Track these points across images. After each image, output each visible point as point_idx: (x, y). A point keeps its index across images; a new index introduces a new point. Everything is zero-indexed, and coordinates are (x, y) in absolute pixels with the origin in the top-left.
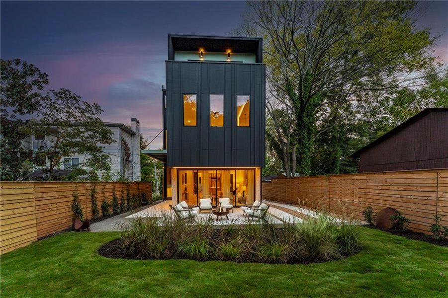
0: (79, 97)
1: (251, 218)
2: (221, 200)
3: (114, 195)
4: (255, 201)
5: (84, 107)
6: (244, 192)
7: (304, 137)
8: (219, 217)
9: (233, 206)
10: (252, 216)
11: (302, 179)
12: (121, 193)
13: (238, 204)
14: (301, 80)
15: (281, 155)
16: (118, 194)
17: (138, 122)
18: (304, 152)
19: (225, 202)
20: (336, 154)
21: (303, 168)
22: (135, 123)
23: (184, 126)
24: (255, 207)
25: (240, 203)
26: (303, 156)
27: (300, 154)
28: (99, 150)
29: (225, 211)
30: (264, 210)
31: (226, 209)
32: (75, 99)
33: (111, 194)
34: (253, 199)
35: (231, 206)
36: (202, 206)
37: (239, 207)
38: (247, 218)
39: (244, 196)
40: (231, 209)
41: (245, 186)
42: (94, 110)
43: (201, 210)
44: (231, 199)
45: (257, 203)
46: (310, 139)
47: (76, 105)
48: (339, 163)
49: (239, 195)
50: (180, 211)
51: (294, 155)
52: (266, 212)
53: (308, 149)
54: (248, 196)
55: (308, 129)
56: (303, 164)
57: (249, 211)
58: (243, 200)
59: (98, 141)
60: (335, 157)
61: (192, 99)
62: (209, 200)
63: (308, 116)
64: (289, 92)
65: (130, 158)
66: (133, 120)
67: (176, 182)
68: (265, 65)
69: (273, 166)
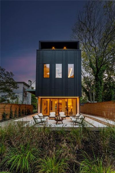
0: (5, 69)
1: (74, 123)
2: (60, 113)
3: (11, 110)
4: (77, 114)
5: (6, 73)
6: (71, 109)
7: (98, 85)
8: (58, 122)
9: (66, 116)
10: (76, 122)
11: (99, 103)
12: (15, 109)
13: (69, 115)
14: (97, 58)
15: (88, 94)
16: (13, 110)
17: (31, 82)
18: (99, 91)
19: (62, 114)
20: (112, 93)
21: (99, 98)
22: (30, 82)
23: (43, 78)
24: (77, 117)
25: (70, 115)
26: (98, 93)
27: (97, 92)
28: (11, 91)
29: (61, 119)
30: (82, 119)
31: (62, 117)
32: (3, 70)
33: (9, 109)
34: (76, 113)
35: (65, 116)
36: (50, 116)
37: (69, 116)
38: (73, 123)
39: (71, 111)
40: (65, 117)
41: (72, 107)
42: (10, 75)
43: (50, 118)
44: (65, 113)
45: (78, 115)
46: (101, 85)
47: (3, 73)
48: (113, 98)
49: (70, 111)
50: (36, 119)
51: (94, 94)
52: (83, 120)
53: (100, 90)
54: (74, 111)
55: (100, 81)
56: (98, 97)
57: (74, 119)
58: (71, 113)
59: (11, 87)
60: (111, 95)
61: (48, 66)
62: (54, 113)
63: (100, 75)
64: (91, 66)
65: (27, 96)
66: (29, 81)
67: (40, 104)
68: (80, 50)
69: (84, 99)
